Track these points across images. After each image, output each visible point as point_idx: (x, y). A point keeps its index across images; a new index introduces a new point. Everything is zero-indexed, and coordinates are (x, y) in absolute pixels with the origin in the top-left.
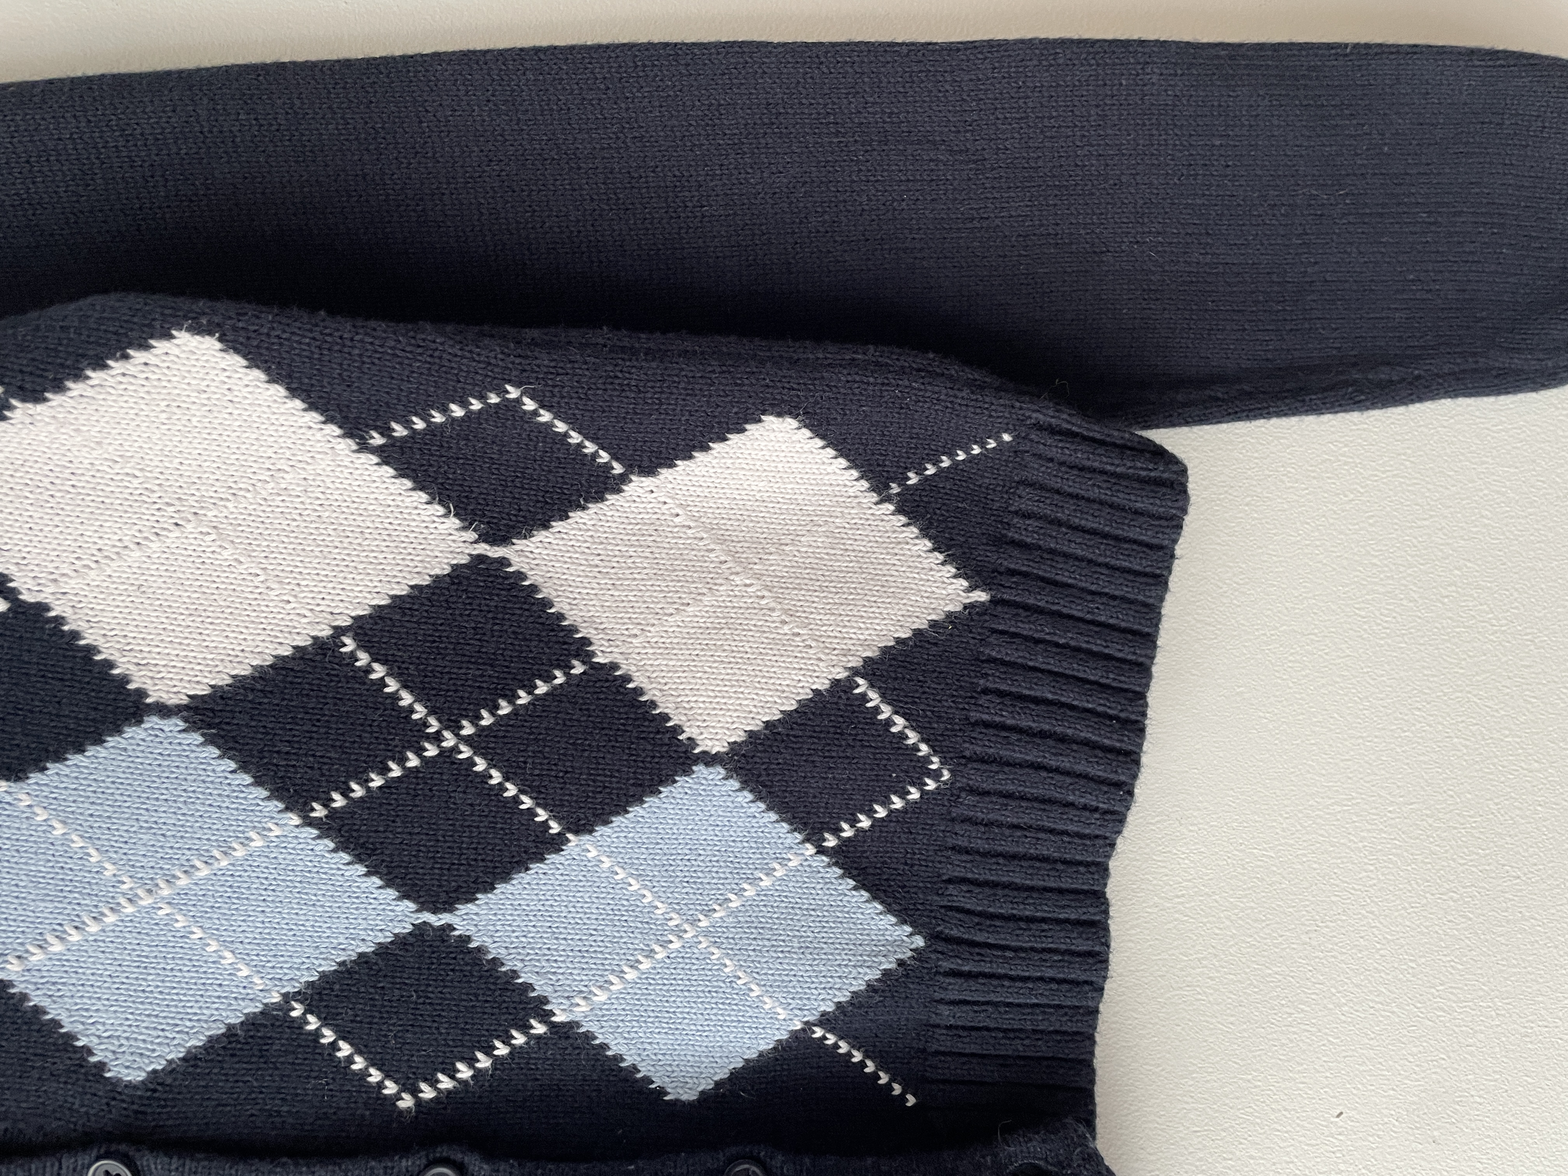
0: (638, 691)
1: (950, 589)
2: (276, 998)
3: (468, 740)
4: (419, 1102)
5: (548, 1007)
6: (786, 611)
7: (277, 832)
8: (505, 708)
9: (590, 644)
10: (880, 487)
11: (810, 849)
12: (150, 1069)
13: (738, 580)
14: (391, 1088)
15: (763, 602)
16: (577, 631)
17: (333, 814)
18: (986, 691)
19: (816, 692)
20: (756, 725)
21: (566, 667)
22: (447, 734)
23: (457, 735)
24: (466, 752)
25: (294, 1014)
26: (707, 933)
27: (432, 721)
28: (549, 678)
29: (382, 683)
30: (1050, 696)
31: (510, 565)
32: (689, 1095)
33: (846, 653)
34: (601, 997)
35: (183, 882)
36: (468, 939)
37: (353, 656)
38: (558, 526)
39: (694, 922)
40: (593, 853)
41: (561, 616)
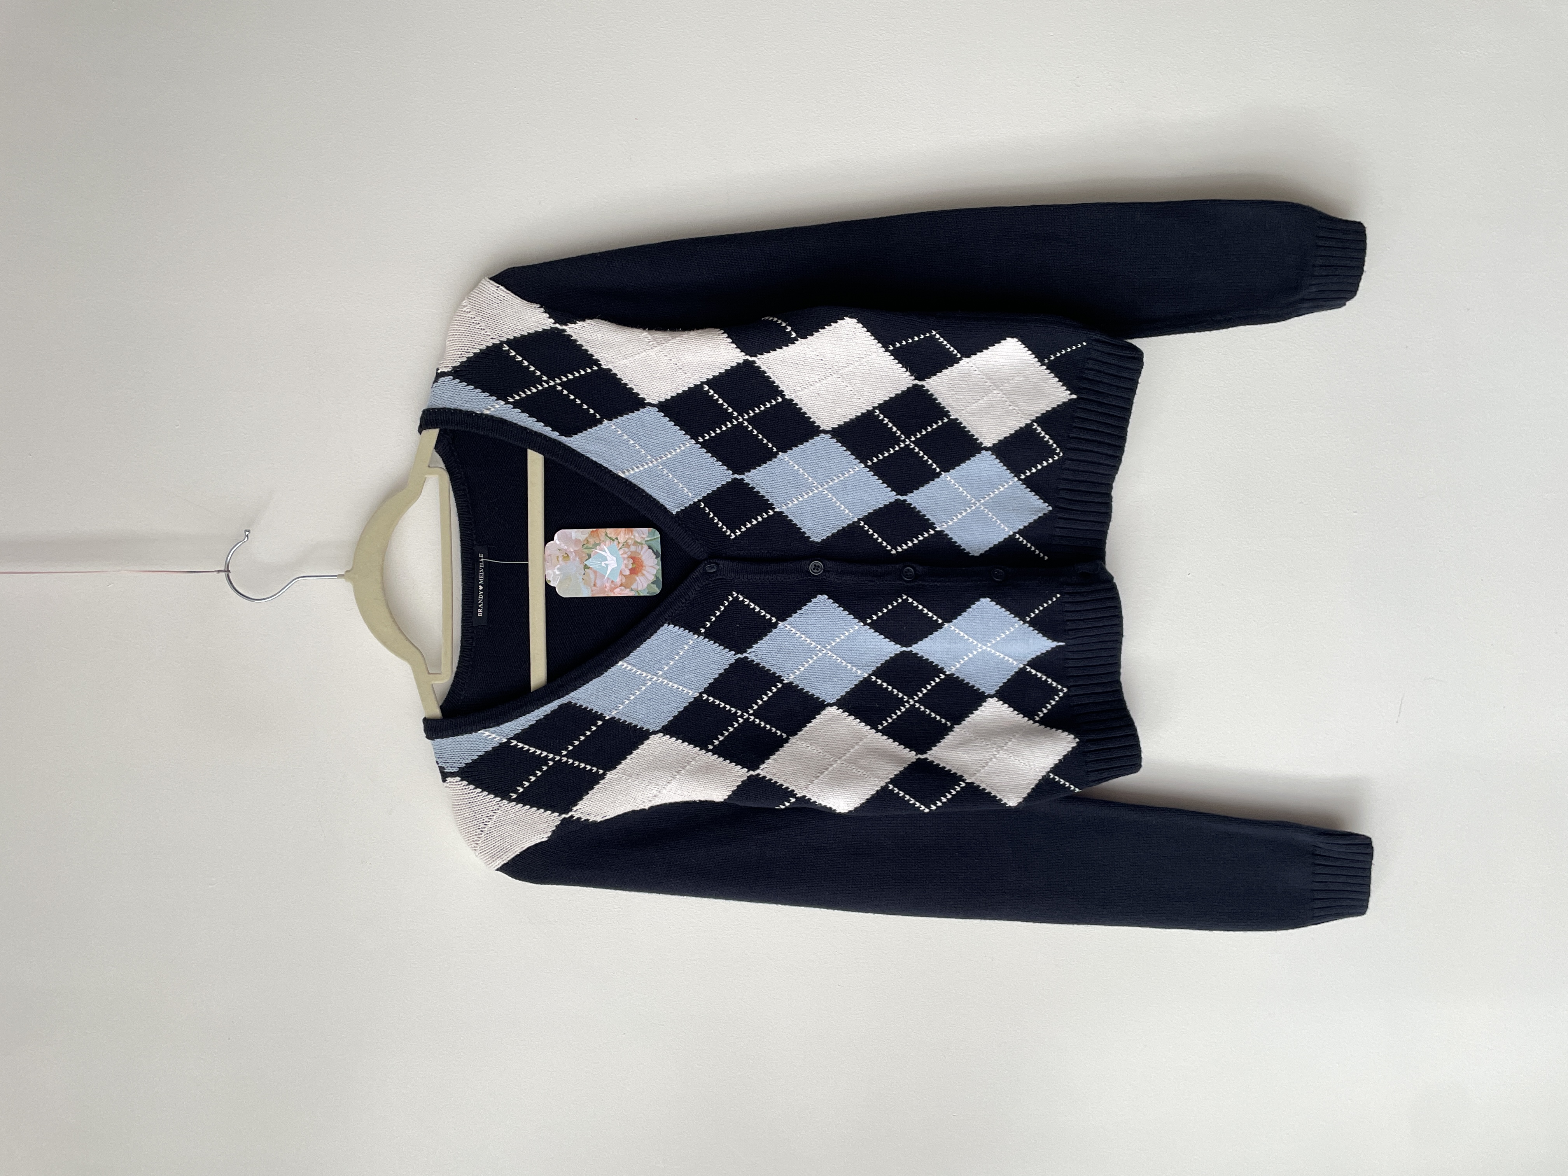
0: (965, 427)
1: (1064, 395)
2: (856, 520)
3: (913, 442)
4: (897, 552)
5: (935, 526)
6: (1011, 402)
7: (857, 469)
8: (924, 433)
9: (949, 412)
10: (1041, 362)
11: (1016, 479)
12: (822, 538)
13: (995, 392)
14: (889, 548)
15: (1003, 399)
16: (945, 408)
17: (873, 463)
18: (1075, 427)
19: (1021, 428)
20: (1001, 438)
21: (942, 420)
22: (907, 440)
23: (910, 440)
24: (912, 446)
25: (861, 525)
26: (983, 504)
27: (903, 436)
28: (937, 423)
29: (887, 424)
30: (1096, 429)
31: (925, 387)
32: (977, 554)
33: (1030, 415)
34: (951, 523)
35: (831, 483)
36: (911, 504)
37: (878, 416)
38: (939, 374)
39: (979, 501)
40: (949, 478)
41: (940, 404)
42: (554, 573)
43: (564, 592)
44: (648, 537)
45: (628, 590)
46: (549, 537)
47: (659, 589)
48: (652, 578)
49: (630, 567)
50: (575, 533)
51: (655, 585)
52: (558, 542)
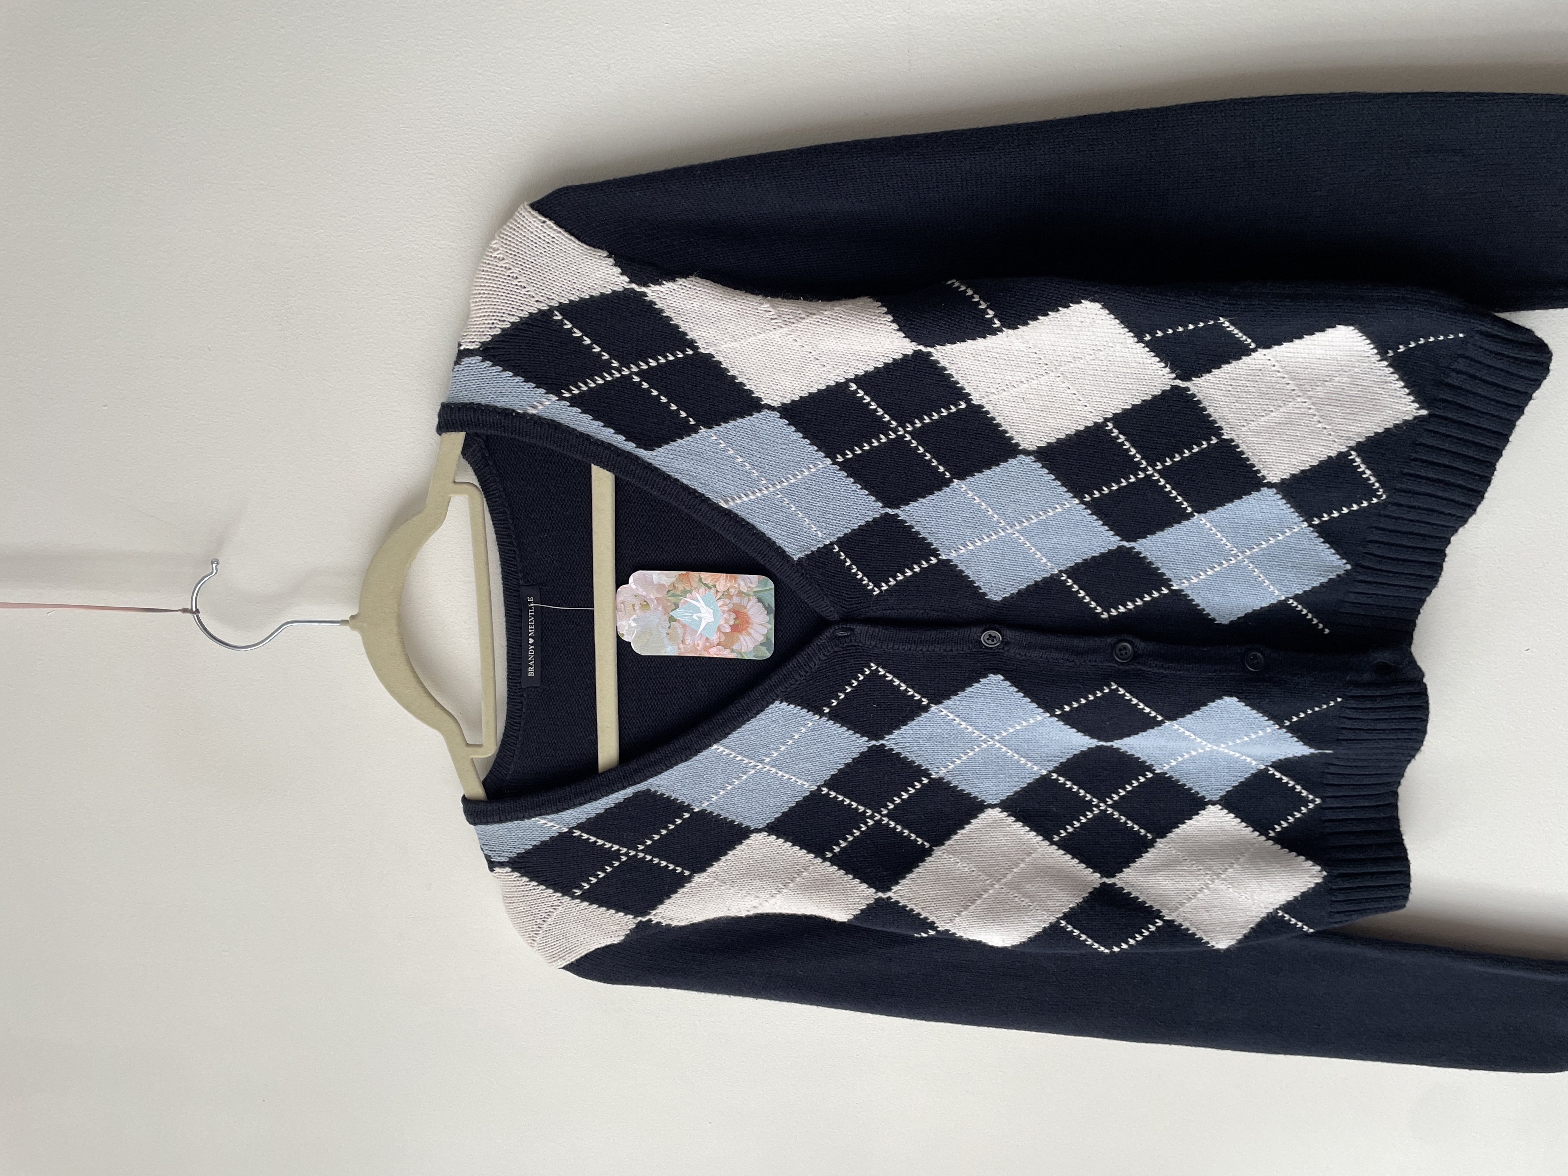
0: (1242, 453)
1: (1409, 408)
2: (1056, 572)
3: (1159, 471)
4: (1110, 616)
5: (1171, 583)
6: (1321, 416)
7: (1068, 506)
8: (1177, 458)
9: (1222, 429)
10: (1383, 354)
11: (1305, 524)
12: (1004, 596)
13: (1299, 400)
14: (1099, 610)
15: (1310, 411)
16: (1217, 423)
17: (1093, 499)
18: (1415, 459)
19: (1330, 457)
20: (1296, 471)
21: (1208, 440)
22: (1149, 468)
23: (1154, 469)
24: (1157, 476)
25: (1062, 578)
26: (1248, 557)
27: (1144, 462)
28: (1199, 445)
29: (1123, 444)
30: (1447, 463)
31: (1189, 391)
32: (1225, 622)
33: (1348, 439)
34: (1195, 580)
35: (1026, 524)
36: (1140, 553)
37: (1111, 431)
38: (1215, 371)
39: (1243, 552)
40: (1204, 521)
41: (1209, 415)
42: (629, 625)
43: (641, 648)
44: (757, 587)
45: (728, 650)
46: (621, 579)
47: (769, 652)
48: (761, 639)
49: (732, 623)
50: (657, 576)
51: (765, 648)
52: (634, 587)
